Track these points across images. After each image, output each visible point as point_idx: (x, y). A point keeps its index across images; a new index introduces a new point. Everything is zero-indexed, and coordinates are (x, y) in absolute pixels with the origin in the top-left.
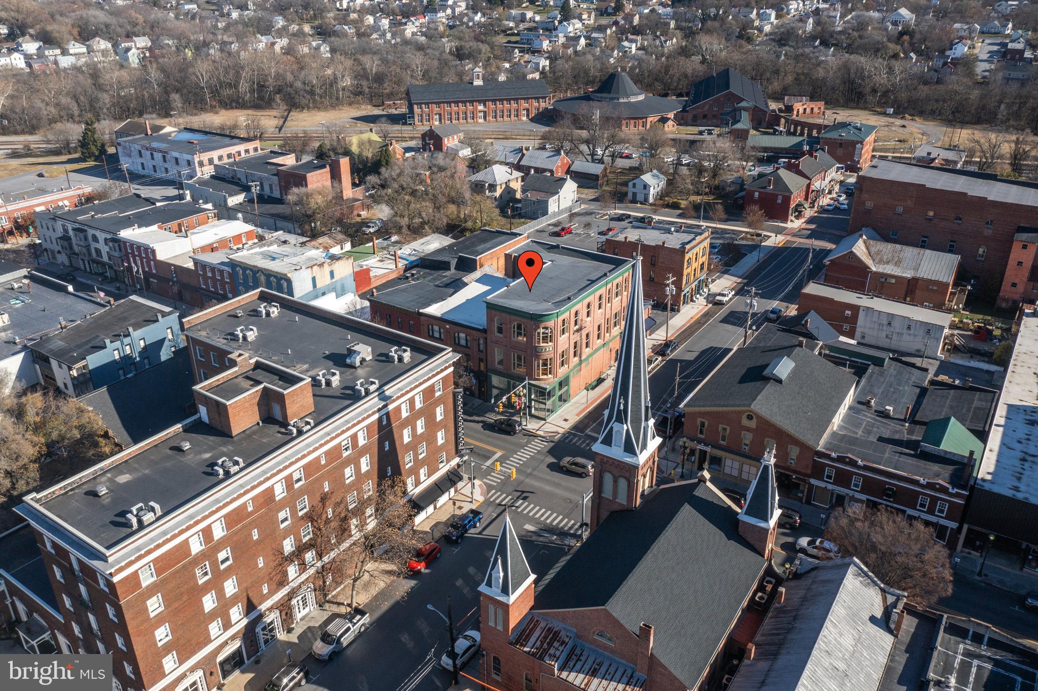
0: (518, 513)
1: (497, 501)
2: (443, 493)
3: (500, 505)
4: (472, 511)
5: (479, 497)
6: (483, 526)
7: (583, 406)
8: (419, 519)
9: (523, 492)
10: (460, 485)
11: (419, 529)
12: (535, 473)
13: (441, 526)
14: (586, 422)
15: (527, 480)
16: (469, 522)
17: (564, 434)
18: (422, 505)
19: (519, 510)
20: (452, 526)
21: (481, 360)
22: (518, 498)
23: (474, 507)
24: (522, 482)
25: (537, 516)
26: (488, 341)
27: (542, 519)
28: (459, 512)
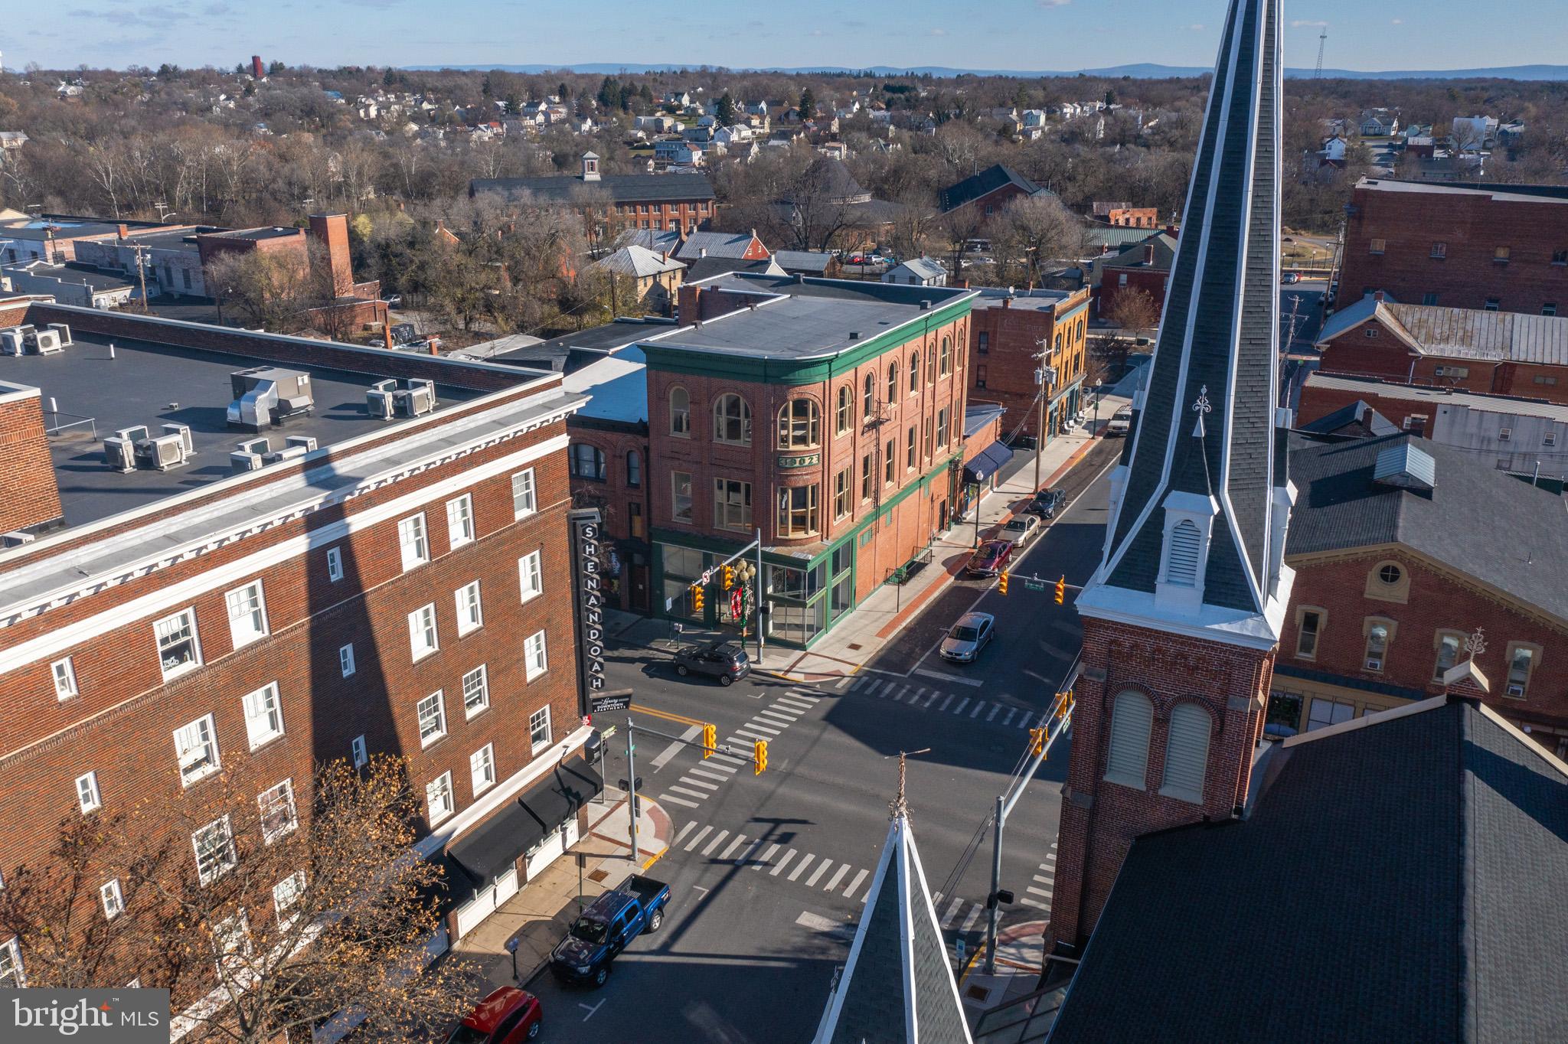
0: (773, 880)
1: (707, 851)
2: (545, 832)
3: (714, 861)
4: (636, 882)
5: (652, 844)
6: (673, 925)
7: (891, 617)
8: (469, 917)
9: (777, 822)
10: (594, 810)
11: (472, 948)
12: (801, 770)
13: (543, 933)
14: (905, 649)
15: (783, 790)
16: (631, 914)
17: (857, 677)
18: (477, 868)
19: (775, 872)
20: (577, 931)
21: (634, 510)
22: (765, 838)
23: (641, 872)
24: (770, 796)
25: (831, 885)
26: (652, 455)
27: (848, 893)
28: (593, 890)
